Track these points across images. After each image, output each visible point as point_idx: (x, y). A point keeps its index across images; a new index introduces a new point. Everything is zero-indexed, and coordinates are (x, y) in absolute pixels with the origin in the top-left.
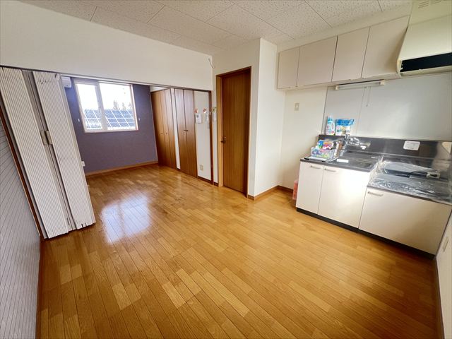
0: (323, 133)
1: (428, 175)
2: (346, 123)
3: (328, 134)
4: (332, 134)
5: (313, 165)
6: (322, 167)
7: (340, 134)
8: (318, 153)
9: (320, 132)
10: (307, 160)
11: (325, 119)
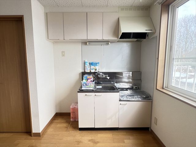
0: (83, 71)
1: (134, 88)
2: (95, 64)
3: (87, 71)
4: (89, 71)
5: (87, 94)
6: (93, 94)
7: (93, 71)
8: (86, 85)
9: (81, 70)
10: (81, 91)
11: (83, 62)
